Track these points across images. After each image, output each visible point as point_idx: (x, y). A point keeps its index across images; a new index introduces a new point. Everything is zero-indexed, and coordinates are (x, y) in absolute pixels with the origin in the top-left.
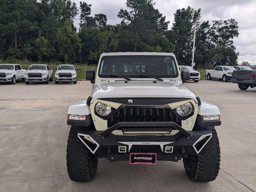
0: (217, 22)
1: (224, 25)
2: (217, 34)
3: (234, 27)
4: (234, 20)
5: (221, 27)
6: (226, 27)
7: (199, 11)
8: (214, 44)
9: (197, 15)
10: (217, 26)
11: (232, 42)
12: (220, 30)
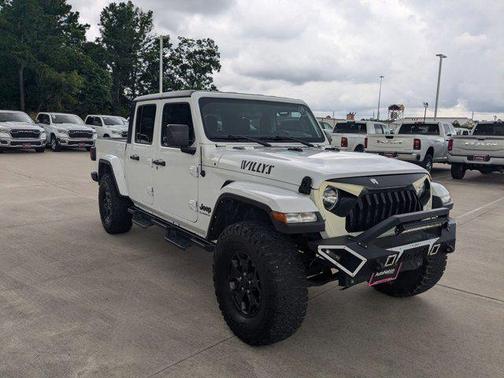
0: (185, 41)
1: (197, 48)
2: (185, 62)
3: (212, 53)
4: (213, 42)
5: (192, 50)
6: (201, 52)
7: (150, 14)
8: (182, 80)
9: (147, 20)
10: (185, 48)
11: (211, 79)
12: (190, 56)
